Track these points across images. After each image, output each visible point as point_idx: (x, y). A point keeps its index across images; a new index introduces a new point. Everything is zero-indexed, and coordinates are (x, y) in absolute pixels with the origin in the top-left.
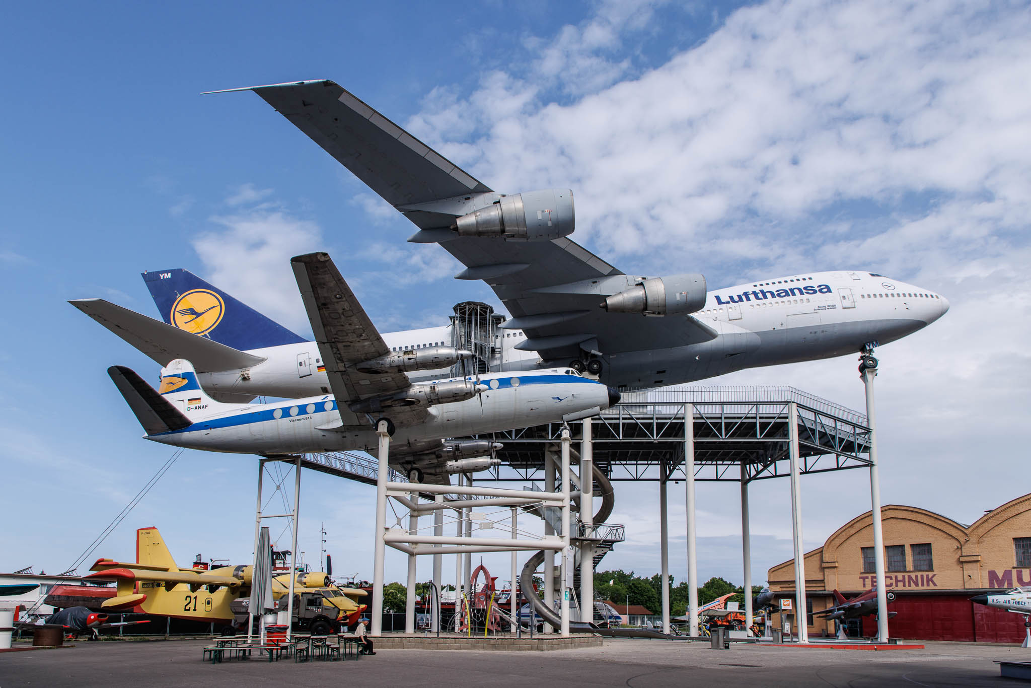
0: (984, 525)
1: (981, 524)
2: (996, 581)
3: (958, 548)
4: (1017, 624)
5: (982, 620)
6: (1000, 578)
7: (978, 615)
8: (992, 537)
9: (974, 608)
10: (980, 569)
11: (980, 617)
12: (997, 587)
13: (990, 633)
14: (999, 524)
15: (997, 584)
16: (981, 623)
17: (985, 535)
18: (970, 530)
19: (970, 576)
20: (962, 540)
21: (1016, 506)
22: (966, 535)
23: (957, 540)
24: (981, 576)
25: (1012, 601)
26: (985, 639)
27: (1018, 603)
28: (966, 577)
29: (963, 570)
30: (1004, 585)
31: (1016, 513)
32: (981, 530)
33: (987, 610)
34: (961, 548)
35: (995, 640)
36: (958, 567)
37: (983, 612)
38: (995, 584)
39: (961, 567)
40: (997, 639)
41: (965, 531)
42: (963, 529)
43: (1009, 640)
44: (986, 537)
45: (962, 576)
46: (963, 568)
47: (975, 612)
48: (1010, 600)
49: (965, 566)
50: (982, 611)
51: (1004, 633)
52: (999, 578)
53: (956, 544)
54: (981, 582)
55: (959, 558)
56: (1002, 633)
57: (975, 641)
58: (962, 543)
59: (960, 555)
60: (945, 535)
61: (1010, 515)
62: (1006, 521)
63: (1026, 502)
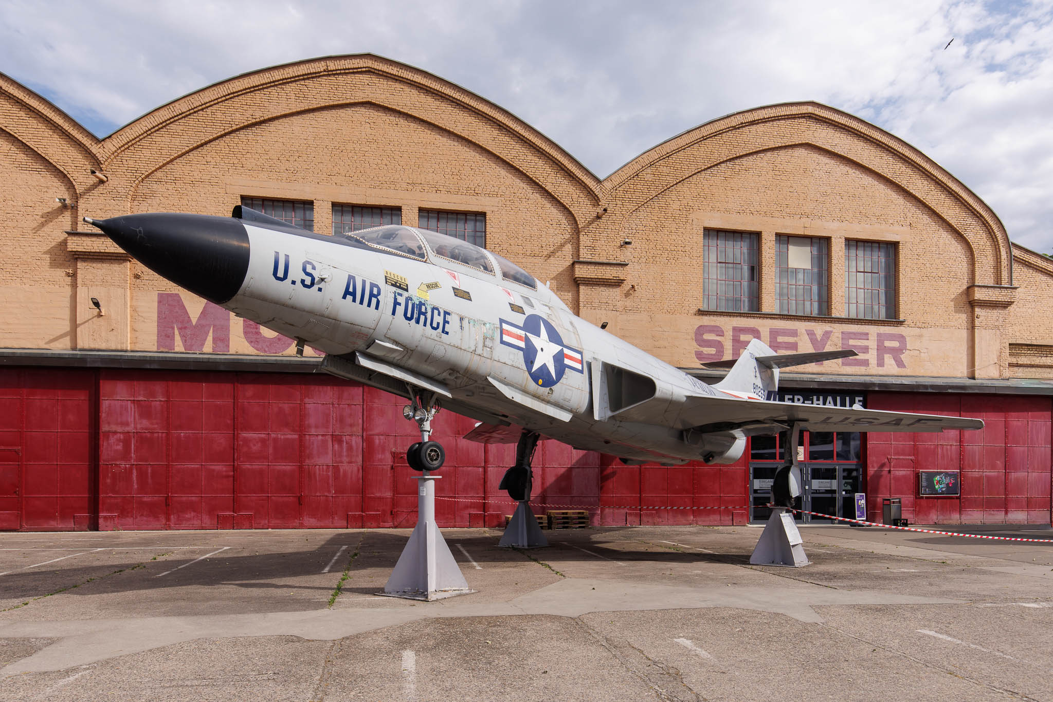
0: (156, 137)
1: (149, 133)
2: (180, 329)
3: (64, 207)
4: (235, 469)
5: (126, 455)
6: (194, 321)
7: (112, 440)
8: (179, 184)
9: (103, 415)
10: (133, 287)
11: (120, 447)
12: (183, 350)
13: (147, 498)
14: (206, 143)
15: (183, 337)
16: (123, 464)
17: (159, 174)
18: (110, 146)
19: (97, 304)
20: (82, 178)
21: (258, 96)
22: (96, 163)
23: (63, 177)
24: (134, 309)
25: (387, 294)
26: (130, 520)
27: (416, 312)
28: (85, 310)
29: (74, 286)
30: (203, 345)
31: (259, 116)
32: (146, 153)
33: (145, 423)
34: (74, 208)
35: (164, 521)
36: (60, 274)
37: (130, 428)
38: (177, 338)
39: (68, 275)
40: (168, 519)
41: (95, 149)
42: (86, 141)
43: (207, 520)
44: (159, 181)
45: (67, 302)
46: (74, 276)
47: (105, 428)
48: (381, 283)
49: (83, 268)
50: (127, 424)
51: (194, 498)
52: (189, 320)
53: (57, 193)
54: (134, 330)
55: (65, 242)
56: (185, 498)
57: (95, 527)
58: (79, 189)
59: (69, 229)
60: (21, 157)
61: (240, 119)
62: (227, 138)
63: (288, 88)
